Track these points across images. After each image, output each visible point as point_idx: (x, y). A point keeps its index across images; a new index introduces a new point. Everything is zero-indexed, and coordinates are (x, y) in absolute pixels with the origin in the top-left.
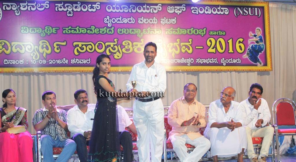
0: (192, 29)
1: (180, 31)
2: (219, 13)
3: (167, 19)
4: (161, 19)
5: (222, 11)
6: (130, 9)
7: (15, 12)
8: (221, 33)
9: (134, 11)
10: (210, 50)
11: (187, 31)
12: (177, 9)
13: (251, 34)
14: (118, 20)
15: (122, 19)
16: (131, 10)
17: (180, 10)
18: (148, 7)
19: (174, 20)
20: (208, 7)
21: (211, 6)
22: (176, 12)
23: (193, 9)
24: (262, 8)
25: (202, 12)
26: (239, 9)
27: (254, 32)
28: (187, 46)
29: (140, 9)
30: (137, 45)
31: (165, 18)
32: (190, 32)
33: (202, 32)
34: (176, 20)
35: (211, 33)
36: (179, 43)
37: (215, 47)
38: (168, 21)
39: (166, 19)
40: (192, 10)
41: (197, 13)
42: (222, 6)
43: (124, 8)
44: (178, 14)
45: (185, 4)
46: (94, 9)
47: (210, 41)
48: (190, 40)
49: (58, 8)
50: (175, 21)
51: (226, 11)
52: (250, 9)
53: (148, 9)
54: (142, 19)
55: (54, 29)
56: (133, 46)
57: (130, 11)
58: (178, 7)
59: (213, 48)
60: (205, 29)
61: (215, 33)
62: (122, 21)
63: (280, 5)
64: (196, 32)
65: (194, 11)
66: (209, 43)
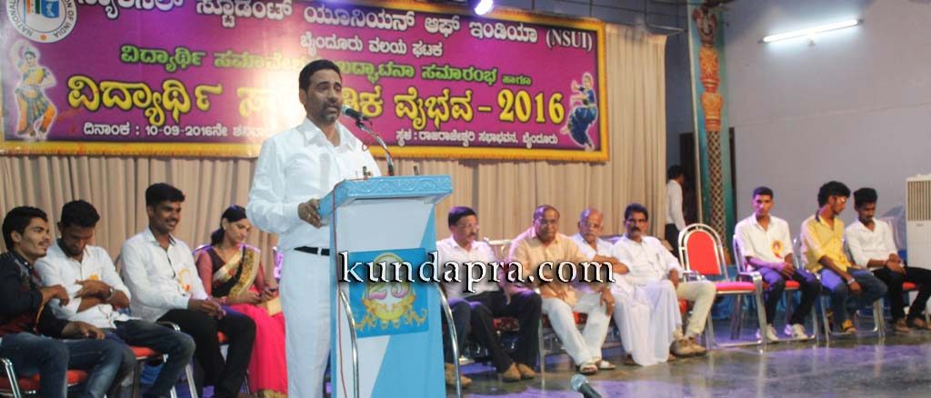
0: (472, 69)
1: (449, 72)
2: (519, 38)
3: (425, 46)
4: (414, 45)
5: (525, 34)
6: (353, 19)
7: (107, 9)
8: (524, 81)
9: (360, 24)
10: (505, 116)
11: (462, 72)
12: (443, 25)
13: (575, 85)
14: (330, 42)
15: (337, 39)
16: (355, 21)
17: (448, 27)
18: (388, 16)
19: (436, 50)
20: (501, 25)
21: (507, 23)
22: (442, 31)
23: (474, 27)
24: (594, 34)
25: (489, 35)
26: (554, 32)
27: (580, 82)
28: (461, 105)
29: (372, 19)
30: (367, 99)
31: (421, 42)
32: (468, 74)
33: (489, 77)
34: (442, 48)
35: (506, 80)
36: (446, 98)
37: (513, 109)
38: (427, 48)
39: (423, 44)
40: (470, 29)
41: (481, 37)
42: (526, 25)
43: (340, 14)
44: (446, 35)
45: (457, 15)
46: (278, 13)
47: (505, 96)
48: (468, 93)
49: (202, 7)
50: (441, 51)
51: (533, 34)
52: (573, 33)
53: (388, 21)
54: (376, 42)
55: (194, 54)
56: (359, 101)
57: (353, 24)
58: (446, 21)
59: (509, 112)
60: (495, 71)
61: (513, 80)
62: (337, 44)
63: (624, 29)
64: (479, 75)
65: (476, 32)
66: (501, 101)
